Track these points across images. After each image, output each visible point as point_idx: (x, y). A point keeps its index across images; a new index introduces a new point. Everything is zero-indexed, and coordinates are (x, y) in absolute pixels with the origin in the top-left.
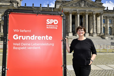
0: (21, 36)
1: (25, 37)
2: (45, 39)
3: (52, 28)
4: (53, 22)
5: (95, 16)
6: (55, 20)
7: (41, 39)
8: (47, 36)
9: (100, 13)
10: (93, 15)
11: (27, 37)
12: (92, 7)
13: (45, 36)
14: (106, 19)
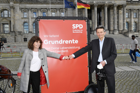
0: (51, 41)
1: (54, 41)
2: (71, 43)
3: (78, 32)
4: (78, 27)
5: (116, 8)
6: (80, 25)
7: (68, 43)
8: (73, 40)
9: (123, 5)
10: (114, 8)
11: (56, 41)
13: (72, 40)
14: (130, 13)
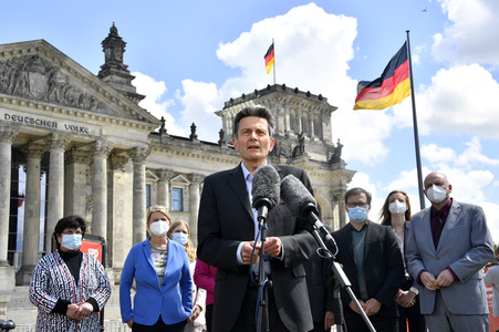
5: (105, 161)
9: (135, 149)
10: (96, 158)
12: (89, 109)
14: (158, 187)
